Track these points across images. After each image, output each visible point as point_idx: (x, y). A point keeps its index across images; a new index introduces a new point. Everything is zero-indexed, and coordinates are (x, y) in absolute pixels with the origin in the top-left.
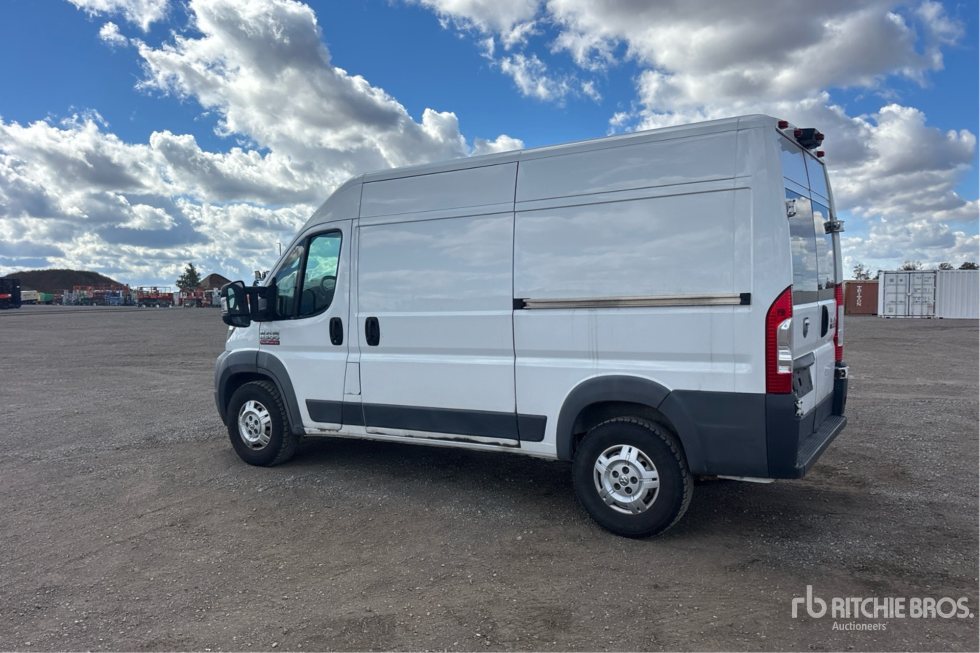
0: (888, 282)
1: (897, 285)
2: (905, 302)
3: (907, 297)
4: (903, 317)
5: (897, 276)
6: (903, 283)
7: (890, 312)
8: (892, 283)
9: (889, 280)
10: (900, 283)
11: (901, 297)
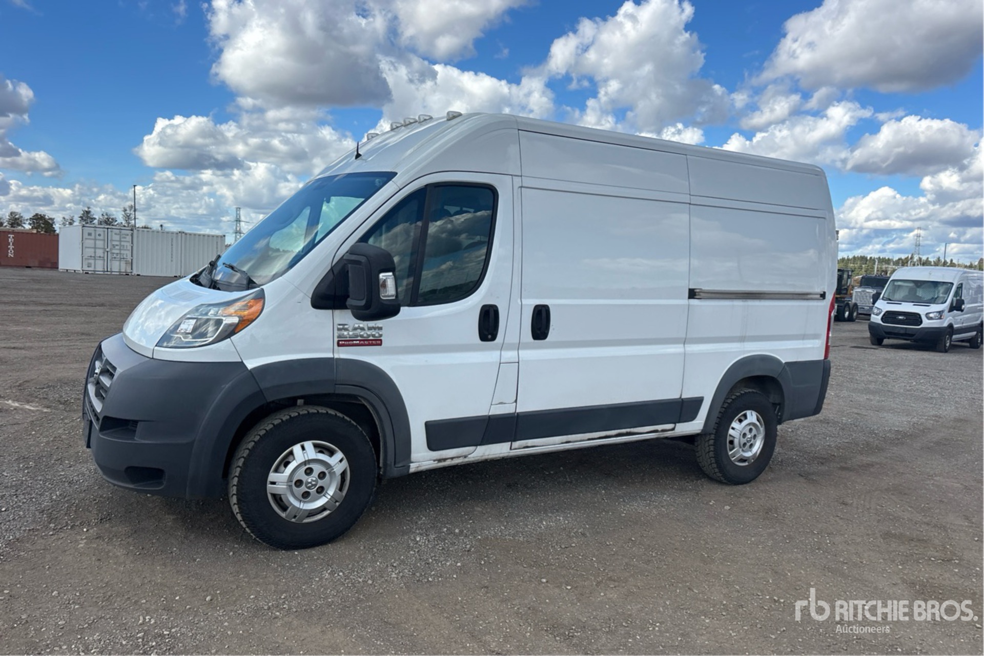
0: (86, 236)
1: (95, 239)
2: (103, 257)
3: (106, 253)
4: (102, 273)
5: (95, 230)
6: (102, 237)
7: (88, 267)
8: (90, 237)
9: (87, 234)
10: (98, 237)
11: (100, 253)
